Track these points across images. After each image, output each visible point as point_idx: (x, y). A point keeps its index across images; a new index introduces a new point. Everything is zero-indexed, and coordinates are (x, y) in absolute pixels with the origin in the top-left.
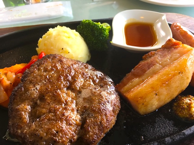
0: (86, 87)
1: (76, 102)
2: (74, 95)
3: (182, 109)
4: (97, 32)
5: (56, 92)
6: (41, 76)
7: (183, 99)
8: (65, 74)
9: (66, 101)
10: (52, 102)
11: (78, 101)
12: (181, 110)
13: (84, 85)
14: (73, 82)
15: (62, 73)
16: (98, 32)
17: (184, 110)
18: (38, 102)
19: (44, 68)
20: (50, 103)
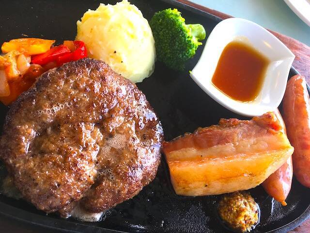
0: (122, 132)
1: (101, 150)
2: (102, 138)
3: (229, 210)
4: (179, 44)
5: (78, 125)
6: (66, 93)
7: (238, 199)
8: (101, 103)
9: (87, 144)
10: (67, 138)
11: (103, 148)
12: (227, 211)
13: (121, 127)
14: (108, 118)
15: (98, 99)
16: (180, 46)
17: (230, 213)
18: (49, 130)
19: (76, 82)
20: (64, 139)
